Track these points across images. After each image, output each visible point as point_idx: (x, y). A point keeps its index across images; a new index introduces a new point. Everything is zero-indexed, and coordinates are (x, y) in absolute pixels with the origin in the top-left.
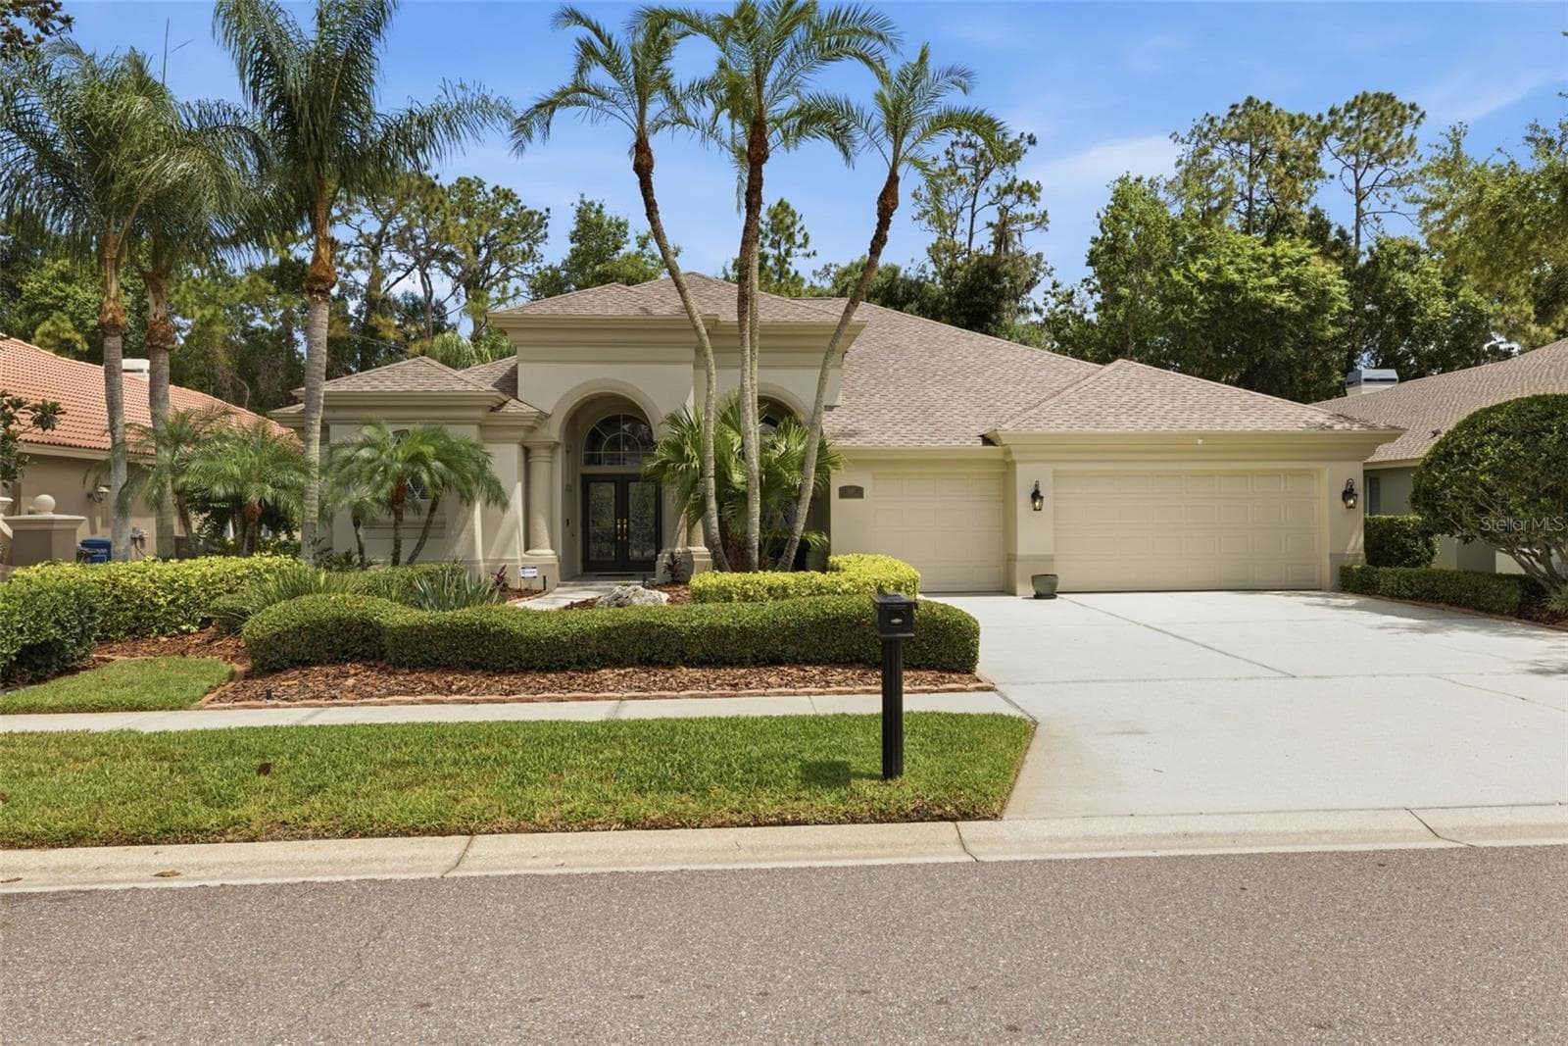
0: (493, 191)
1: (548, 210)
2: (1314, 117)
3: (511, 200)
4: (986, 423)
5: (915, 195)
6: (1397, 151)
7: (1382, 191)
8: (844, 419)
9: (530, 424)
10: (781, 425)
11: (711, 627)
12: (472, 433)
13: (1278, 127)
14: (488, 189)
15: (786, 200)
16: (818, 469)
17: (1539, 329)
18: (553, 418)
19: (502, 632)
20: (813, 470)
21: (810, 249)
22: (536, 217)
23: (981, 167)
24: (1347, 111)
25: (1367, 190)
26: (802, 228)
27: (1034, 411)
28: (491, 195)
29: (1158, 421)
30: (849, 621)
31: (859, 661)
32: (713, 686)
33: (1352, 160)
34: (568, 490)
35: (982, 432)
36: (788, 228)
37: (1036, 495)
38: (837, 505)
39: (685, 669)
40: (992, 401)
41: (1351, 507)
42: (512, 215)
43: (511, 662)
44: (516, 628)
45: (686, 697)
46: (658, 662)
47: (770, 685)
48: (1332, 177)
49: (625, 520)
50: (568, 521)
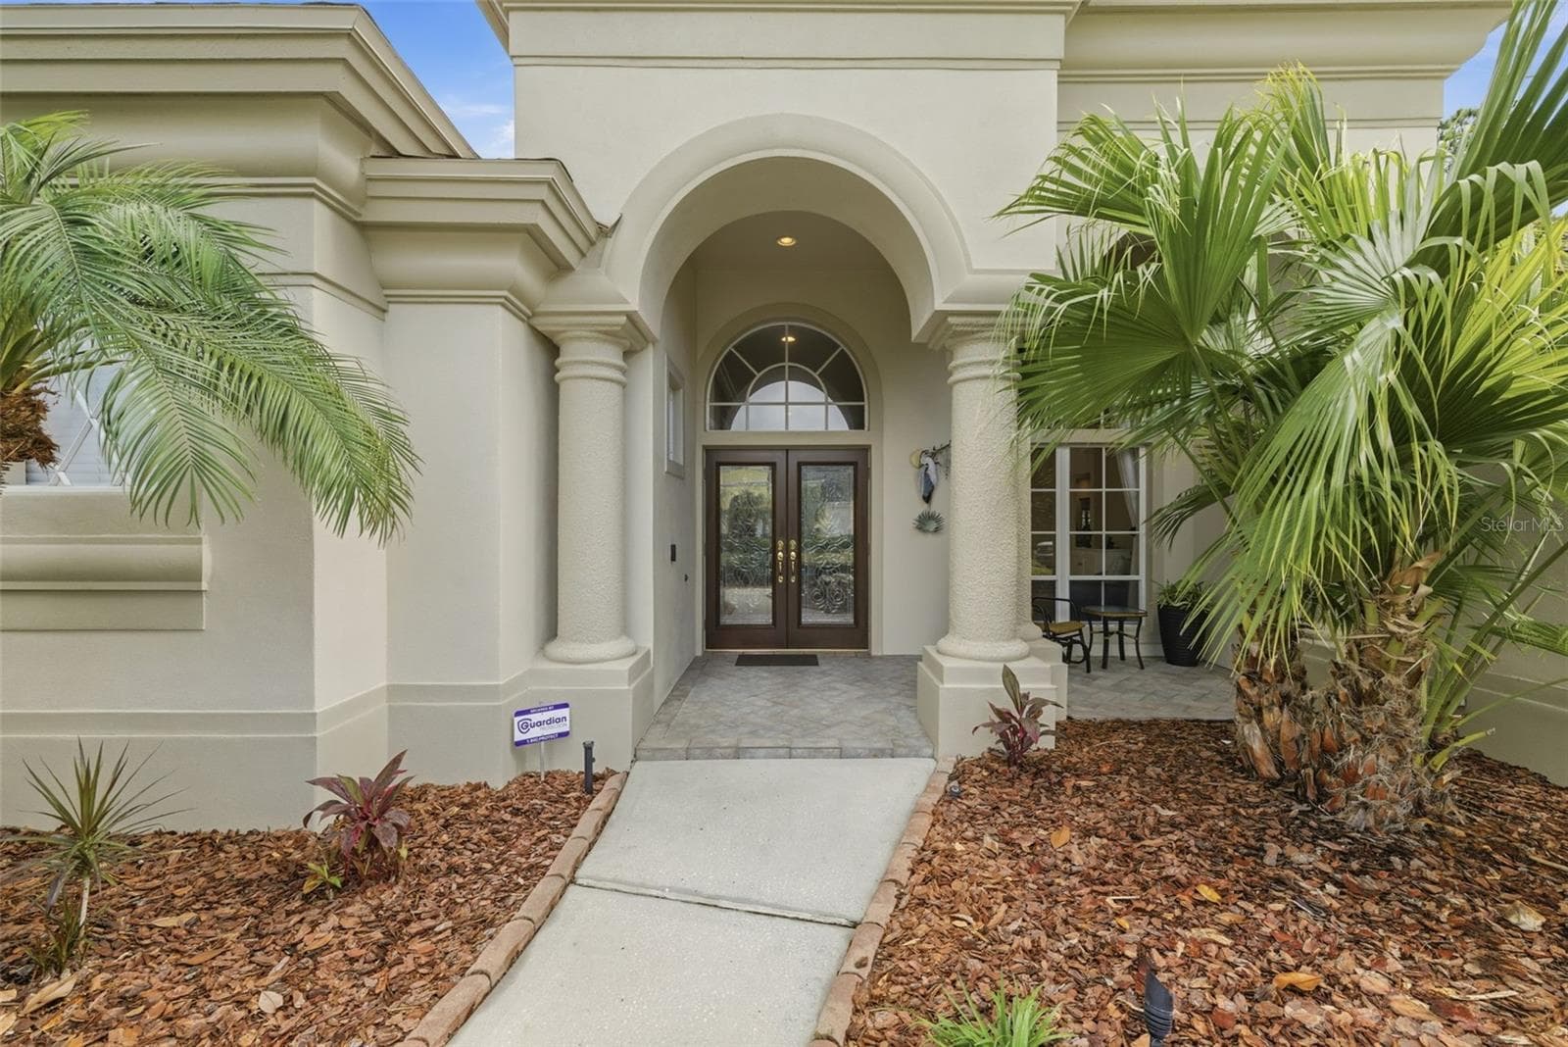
49: (793, 543)
50: (673, 548)
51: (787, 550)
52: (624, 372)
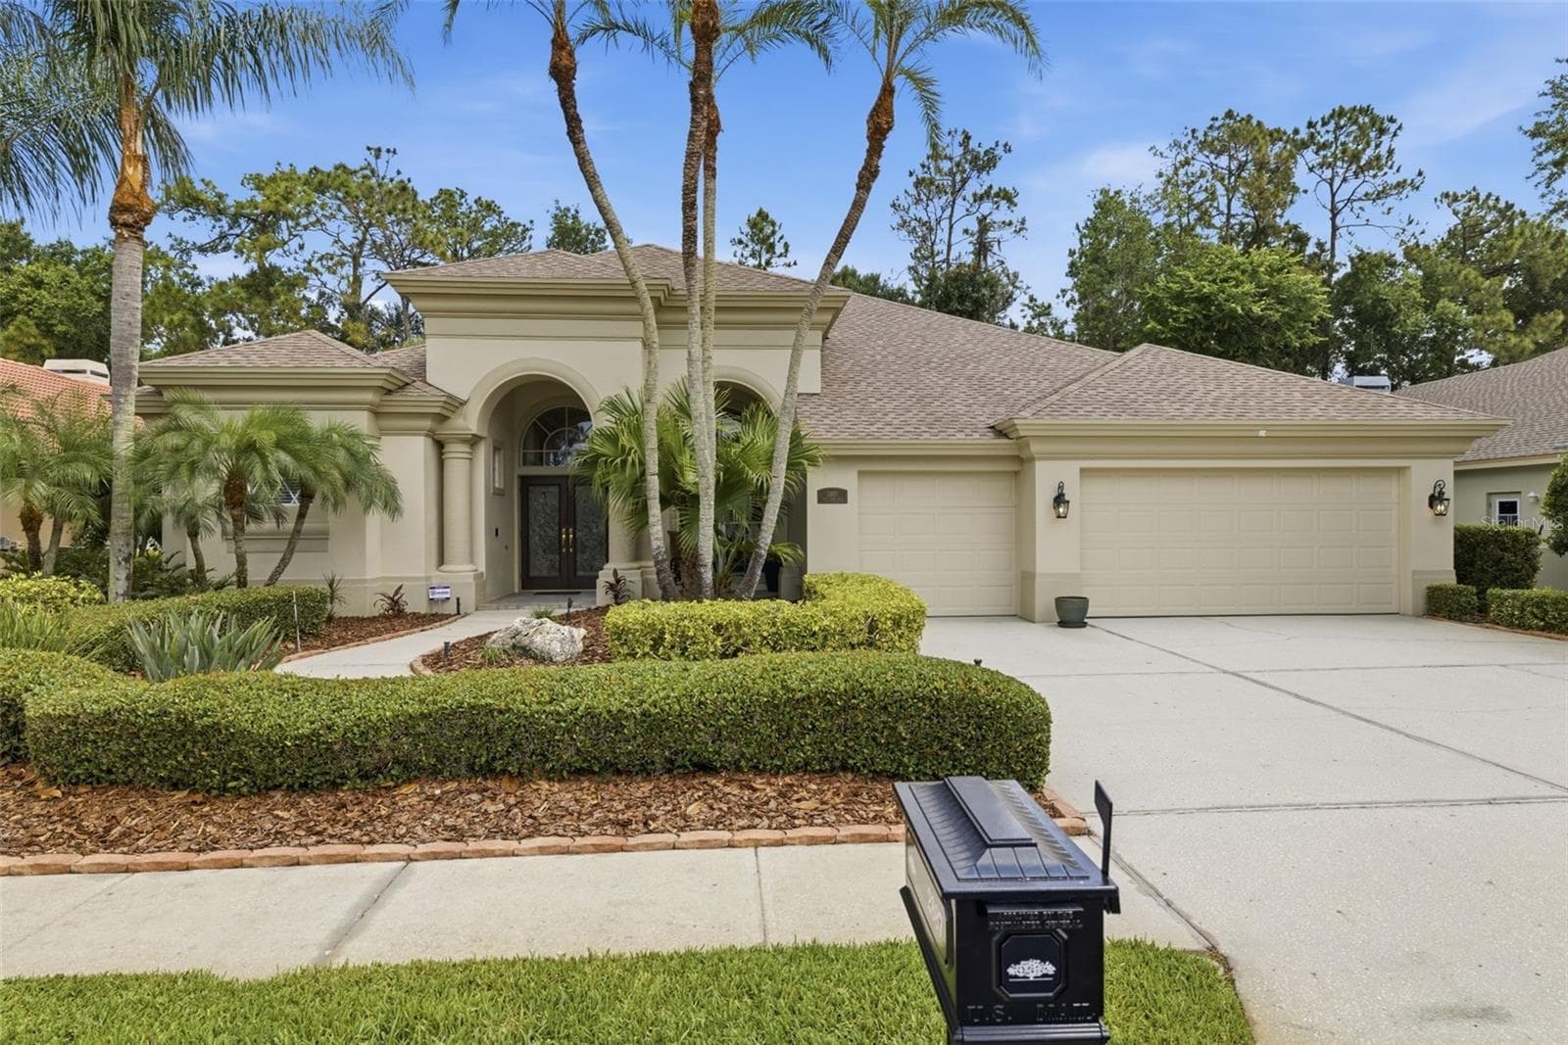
0: (476, 202)
1: (532, 222)
2: (1290, 132)
3: (494, 211)
4: (995, 413)
5: (894, 205)
6: (1376, 163)
7: (1356, 205)
8: (824, 408)
9: (437, 410)
10: (746, 413)
11: (589, 712)
12: (361, 421)
13: (1260, 137)
14: (471, 199)
15: (764, 210)
16: (790, 466)
17: (1518, 340)
18: (470, 405)
19: (215, 727)
20: (784, 466)
21: (790, 258)
22: (520, 229)
23: (958, 178)
24: (1324, 124)
25: (1342, 204)
26: (781, 238)
27: (1056, 397)
28: (475, 207)
29: (1208, 409)
30: (830, 703)
31: (844, 768)
32: (584, 827)
33: (1328, 173)
34: (496, 495)
35: (991, 422)
36: (769, 237)
37: (1060, 500)
38: (817, 514)
39: (545, 785)
40: (999, 390)
41: (1441, 514)
42: (496, 228)
43: (237, 779)
44: (245, 721)
45: (531, 852)
46: (504, 771)
47: (687, 824)
48: (1305, 192)
49: (571, 530)
50: (497, 530)
51: (567, 534)
52: (471, 453)
